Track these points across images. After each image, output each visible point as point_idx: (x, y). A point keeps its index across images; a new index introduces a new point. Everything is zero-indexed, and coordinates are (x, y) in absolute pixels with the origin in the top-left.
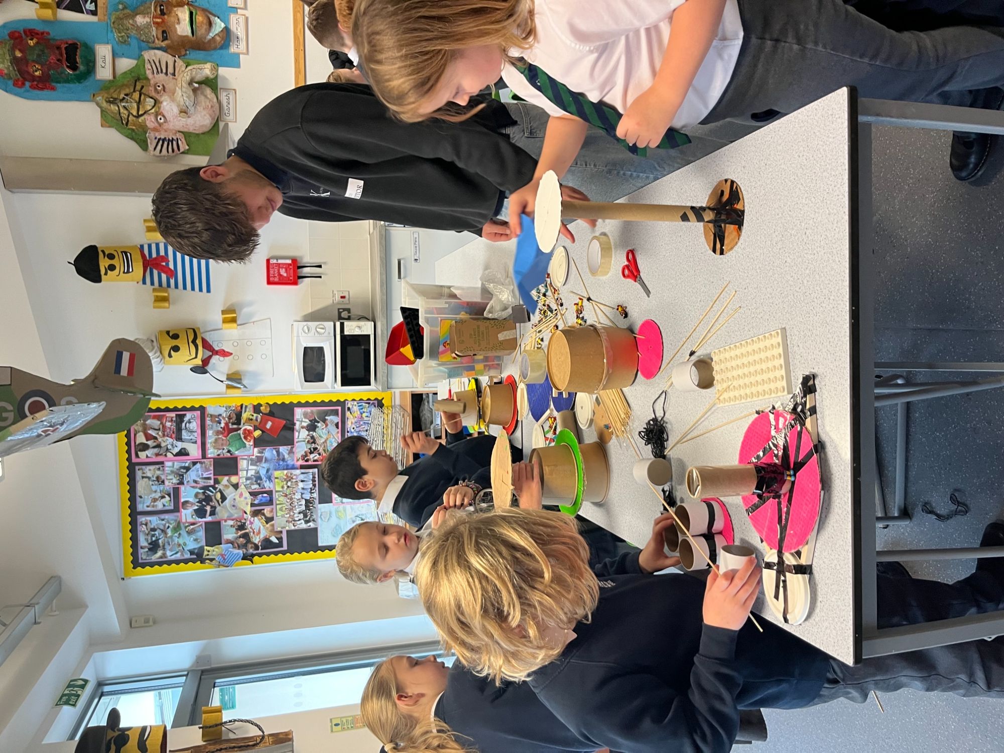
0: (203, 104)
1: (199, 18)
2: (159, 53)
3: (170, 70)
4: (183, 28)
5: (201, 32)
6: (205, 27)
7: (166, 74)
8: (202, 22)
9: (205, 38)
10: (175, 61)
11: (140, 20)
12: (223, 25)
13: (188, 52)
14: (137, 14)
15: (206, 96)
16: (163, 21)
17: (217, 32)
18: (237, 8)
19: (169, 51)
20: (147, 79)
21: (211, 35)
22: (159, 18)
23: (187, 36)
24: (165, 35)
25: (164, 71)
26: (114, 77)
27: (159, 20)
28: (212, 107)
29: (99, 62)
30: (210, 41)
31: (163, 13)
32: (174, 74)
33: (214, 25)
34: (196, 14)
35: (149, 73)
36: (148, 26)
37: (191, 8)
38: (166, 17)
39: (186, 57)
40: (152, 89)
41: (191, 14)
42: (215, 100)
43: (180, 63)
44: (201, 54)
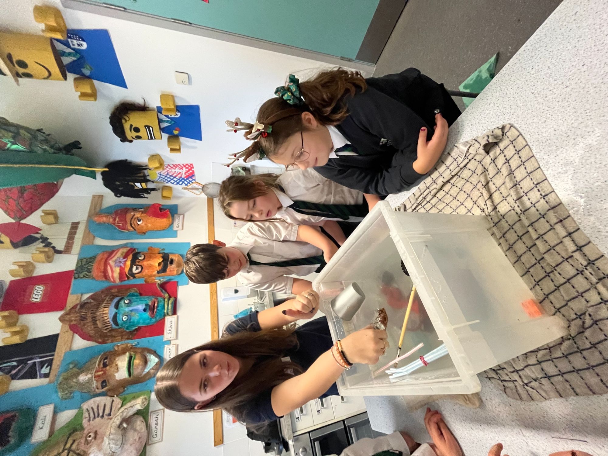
0: (131, 439)
1: (137, 361)
2: (98, 399)
3: (107, 411)
4: (122, 374)
5: (136, 372)
6: (140, 367)
7: (103, 416)
8: (139, 364)
9: (141, 374)
10: (113, 401)
11: (83, 378)
12: (157, 360)
13: (126, 389)
14: (82, 372)
15: (135, 430)
16: (105, 373)
17: (151, 367)
18: (170, 341)
19: (109, 393)
20: (82, 429)
21: (147, 370)
22: (100, 371)
23: (124, 379)
24: (104, 383)
25: (101, 414)
26: (50, 435)
27: (101, 373)
28: (140, 438)
29: (39, 423)
30: (145, 375)
31: (105, 365)
32: (109, 415)
33: (149, 363)
34: (134, 358)
35: (85, 422)
36: (90, 381)
37: (132, 353)
38: (108, 368)
39: (124, 393)
40: (83, 441)
41: (131, 358)
42: (144, 429)
43: (118, 401)
44: (138, 386)
